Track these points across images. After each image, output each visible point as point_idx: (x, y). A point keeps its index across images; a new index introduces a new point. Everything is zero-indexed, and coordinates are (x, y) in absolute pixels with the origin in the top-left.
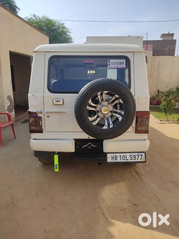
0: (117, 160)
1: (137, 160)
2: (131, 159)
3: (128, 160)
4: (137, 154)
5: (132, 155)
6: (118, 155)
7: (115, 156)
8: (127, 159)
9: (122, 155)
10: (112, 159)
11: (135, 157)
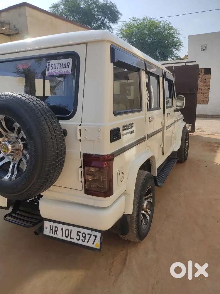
0: (57, 235)
1: (88, 242)
2: (78, 239)
3: (73, 239)
4: (89, 232)
5: (80, 232)
6: (60, 226)
7: (55, 227)
8: (71, 237)
9: (65, 227)
10: (50, 231)
11: (85, 237)
